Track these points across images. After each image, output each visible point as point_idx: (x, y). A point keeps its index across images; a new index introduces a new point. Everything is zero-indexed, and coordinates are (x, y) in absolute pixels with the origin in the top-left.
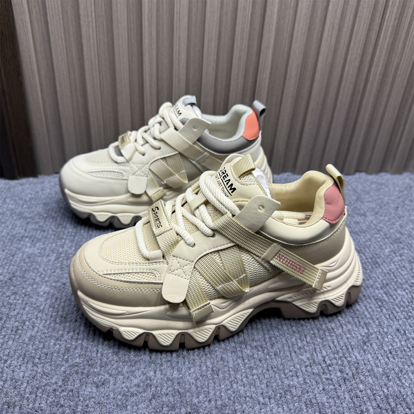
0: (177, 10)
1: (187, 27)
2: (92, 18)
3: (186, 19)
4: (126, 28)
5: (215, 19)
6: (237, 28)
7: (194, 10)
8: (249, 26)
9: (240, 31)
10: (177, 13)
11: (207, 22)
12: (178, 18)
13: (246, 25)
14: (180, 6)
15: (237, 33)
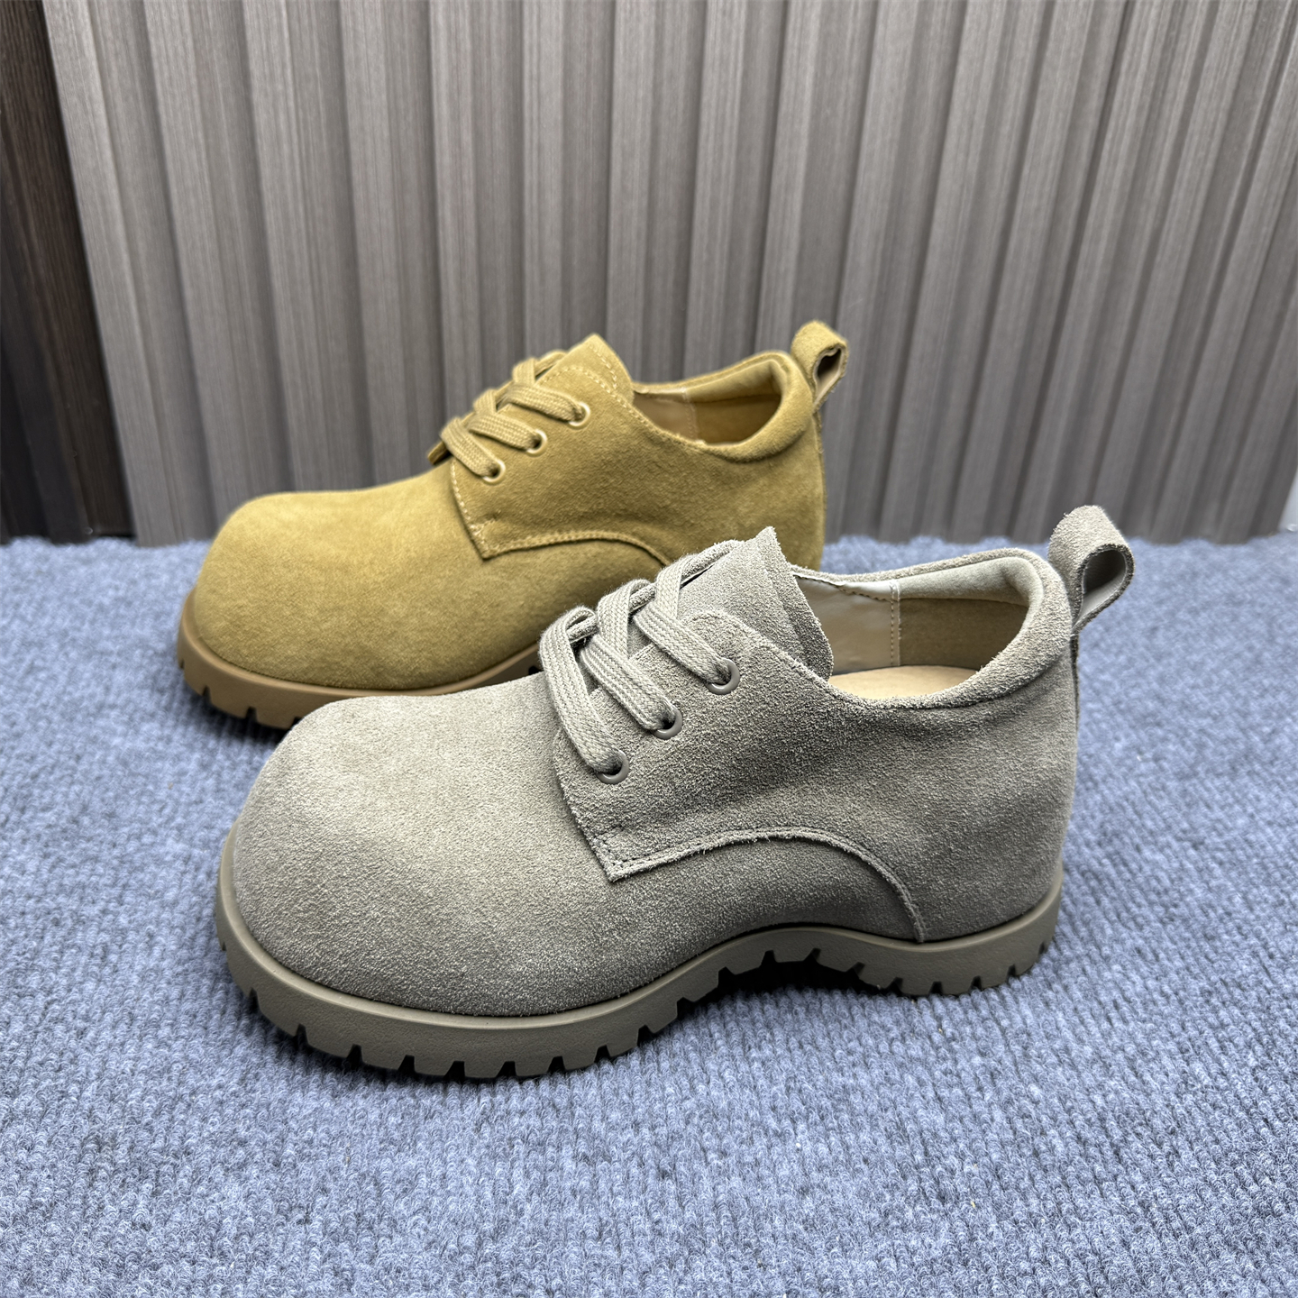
0: (531, 71)
1: (560, 117)
2: (285, 83)
3: (558, 95)
4: (385, 112)
5: (641, 93)
6: (705, 118)
7: (580, 68)
8: (736, 112)
9: (712, 127)
10: (531, 78)
11: (617, 101)
12: (535, 92)
13: (728, 110)
14: (539, 60)
15: (703, 132)
